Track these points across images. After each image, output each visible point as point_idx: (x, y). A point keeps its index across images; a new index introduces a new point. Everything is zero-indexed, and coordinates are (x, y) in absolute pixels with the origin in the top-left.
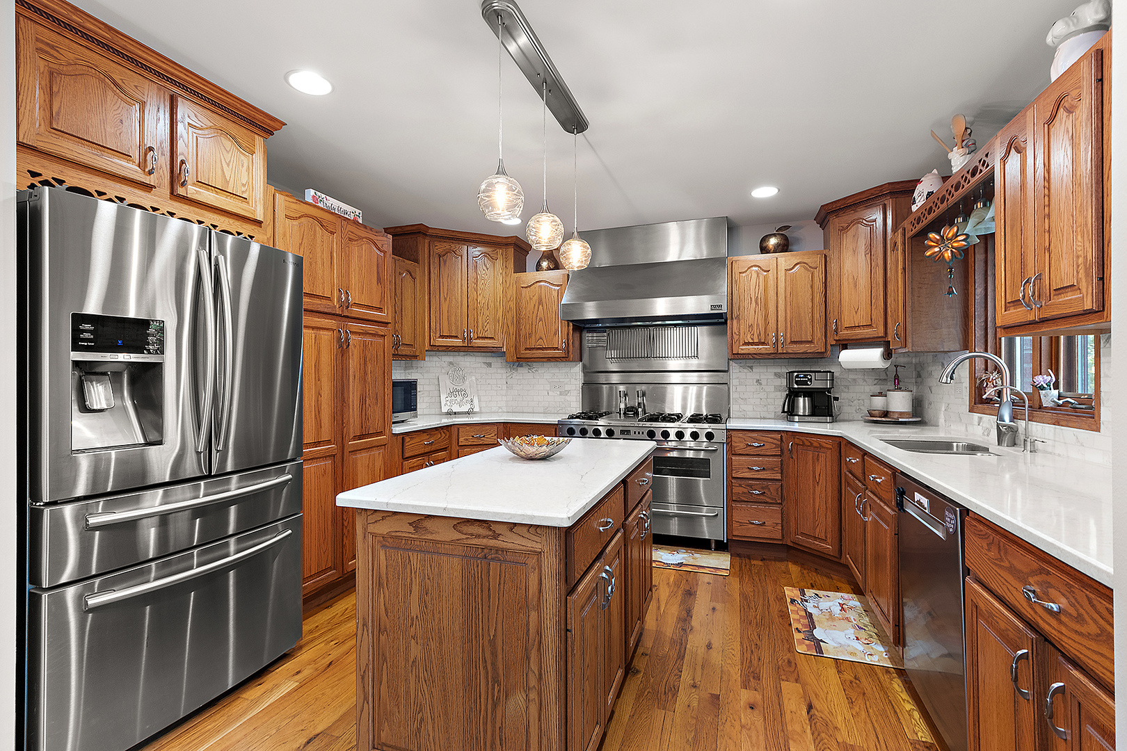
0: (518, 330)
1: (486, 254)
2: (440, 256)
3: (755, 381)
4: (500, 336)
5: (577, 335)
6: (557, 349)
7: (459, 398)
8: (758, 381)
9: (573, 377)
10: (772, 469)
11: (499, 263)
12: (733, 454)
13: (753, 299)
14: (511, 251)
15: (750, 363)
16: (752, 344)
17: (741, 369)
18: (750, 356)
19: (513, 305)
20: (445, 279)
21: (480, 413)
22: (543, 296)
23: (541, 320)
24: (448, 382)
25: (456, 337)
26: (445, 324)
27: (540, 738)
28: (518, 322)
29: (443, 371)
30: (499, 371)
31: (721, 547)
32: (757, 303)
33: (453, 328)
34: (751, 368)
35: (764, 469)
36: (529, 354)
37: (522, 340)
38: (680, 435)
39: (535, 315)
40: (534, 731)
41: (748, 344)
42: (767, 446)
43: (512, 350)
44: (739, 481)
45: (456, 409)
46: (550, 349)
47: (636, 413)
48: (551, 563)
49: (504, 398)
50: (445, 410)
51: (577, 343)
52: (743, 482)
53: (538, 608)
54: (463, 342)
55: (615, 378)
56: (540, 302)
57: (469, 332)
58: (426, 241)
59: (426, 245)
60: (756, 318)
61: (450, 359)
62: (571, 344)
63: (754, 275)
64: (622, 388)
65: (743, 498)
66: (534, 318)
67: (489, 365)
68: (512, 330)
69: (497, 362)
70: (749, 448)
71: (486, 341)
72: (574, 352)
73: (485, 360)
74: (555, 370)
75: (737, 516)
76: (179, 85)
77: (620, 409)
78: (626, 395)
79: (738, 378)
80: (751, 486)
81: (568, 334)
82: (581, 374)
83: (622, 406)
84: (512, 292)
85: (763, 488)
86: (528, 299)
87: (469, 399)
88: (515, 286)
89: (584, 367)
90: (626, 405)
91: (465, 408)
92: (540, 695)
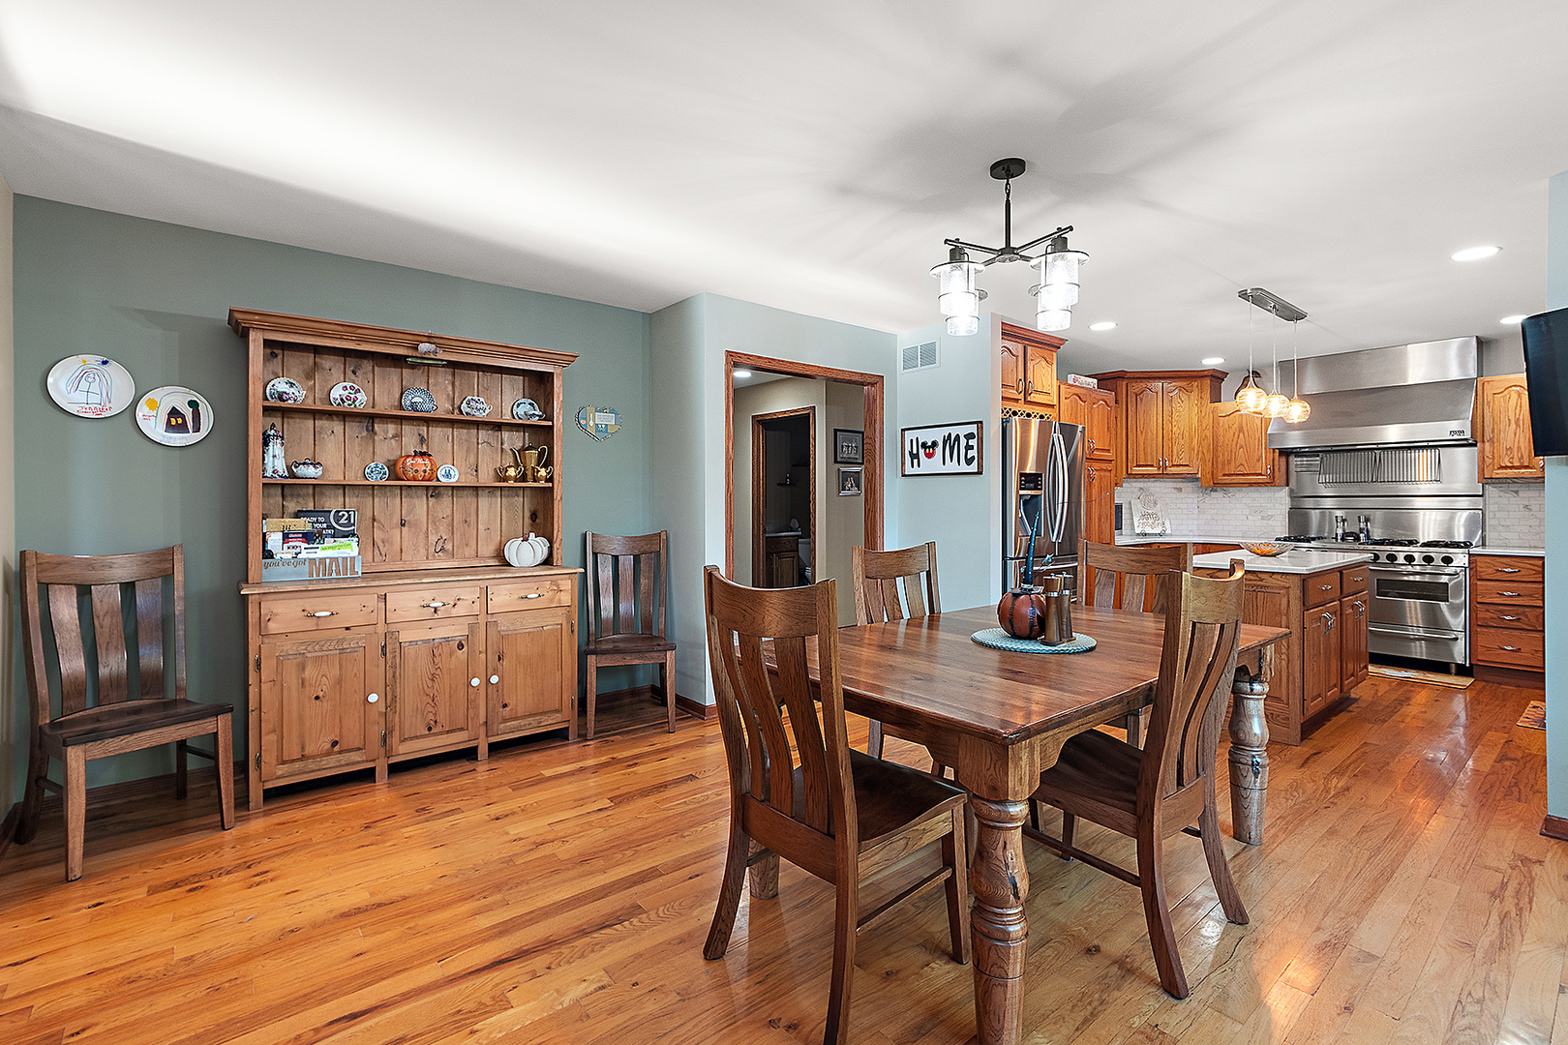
0: (1215, 457)
1: (1181, 388)
2: (1137, 395)
3: (1522, 506)
4: (1196, 462)
5: (1283, 459)
6: (1260, 474)
7: (1151, 521)
8: (1526, 507)
9: (1278, 502)
10: (1531, 596)
11: (1194, 395)
12: (1479, 580)
13: (1513, 421)
14: (1207, 381)
15: (1514, 487)
16: (1511, 468)
17: (1502, 494)
18: (1509, 481)
19: (1209, 434)
20: (1142, 415)
21: (1171, 535)
22: (1244, 425)
23: (1241, 447)
24: (1139, 506)
25: (1152, 466)
26: (1142, 456)
27: (1288, 679)
28: (1215, 450)
29: (1134, 496)
30: (1190, 496)
31: (1462, 671)
32: (1517, 425)
33: (1149, 457)
34: (1516, 492)
35: (1519, 595)
36: (1227, 479)
37: (1220, 466)
38: (1410, 559)
39: (1234, 443)
40: (1284, 674)
41: (1506, 467)
42: (1523, 572)
43: (1209, 476)
44: (1487, 607)
45: (1148, 530)
46: (1253, 474)
47: (1357, 539)
48: (1295, 593)
49: (1196, 522)
50: (1138, 531)
51: (1283, 468)
52: (1490, 607)
53: (1287, 615)
54: (1159, 469)
55: (1328, 503)
56: (1241, 430)
57: (1164, 461)
58: (1125, 383)
59: (1124, 387)
60: (1517, 440)
61: (1141, 485)
62: (1276, 468)
63: (1514, 396)
64: (1339, 513)
65: (1491, 624)
66: (1234, 446)
67: (1180, 490)
68: (1209, 457)
69: (1187, 486)
70: (1499, 573)
71: (1181, 468)
72: (1280, 477)
73: (1175, 485)
74: (1256, 495)
75: (1482, 641)
76: (1027, 340)
77: (1337, 534)
78: (1344, 521)
79: (1495, 504)
80: (1501, 612)
81: (1273, 460)
82: (1288, 499)
83: (1340, 531)
84: (1208, 421)
85: (1517, 614)
86: (1227, 427)
87: (1161, 522)
88: (1211, 416)
89: (1291, 491)
90: (1344, 530)
91: (1157, 531)
92: (1288, 656)
